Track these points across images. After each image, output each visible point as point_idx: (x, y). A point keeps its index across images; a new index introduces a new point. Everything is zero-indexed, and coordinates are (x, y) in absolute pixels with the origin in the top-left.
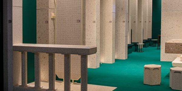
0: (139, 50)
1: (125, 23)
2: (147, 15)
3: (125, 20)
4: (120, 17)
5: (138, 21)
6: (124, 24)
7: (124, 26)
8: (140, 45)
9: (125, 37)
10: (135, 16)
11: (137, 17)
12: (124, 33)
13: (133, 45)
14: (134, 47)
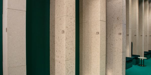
0: (140, 63)
1: (122, 35)
2: (148, 30)
3: (121, 32)
4: (115, 28)
5: (139, 34)
6: (121, 37)
7: (121, 39)
8: (141, 59)
9: (122, 53)
10: (136, 30)
11: (137, 31)
12: (121, 48)
13: (134, 58)
14: (134, 61)
